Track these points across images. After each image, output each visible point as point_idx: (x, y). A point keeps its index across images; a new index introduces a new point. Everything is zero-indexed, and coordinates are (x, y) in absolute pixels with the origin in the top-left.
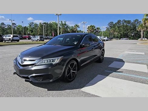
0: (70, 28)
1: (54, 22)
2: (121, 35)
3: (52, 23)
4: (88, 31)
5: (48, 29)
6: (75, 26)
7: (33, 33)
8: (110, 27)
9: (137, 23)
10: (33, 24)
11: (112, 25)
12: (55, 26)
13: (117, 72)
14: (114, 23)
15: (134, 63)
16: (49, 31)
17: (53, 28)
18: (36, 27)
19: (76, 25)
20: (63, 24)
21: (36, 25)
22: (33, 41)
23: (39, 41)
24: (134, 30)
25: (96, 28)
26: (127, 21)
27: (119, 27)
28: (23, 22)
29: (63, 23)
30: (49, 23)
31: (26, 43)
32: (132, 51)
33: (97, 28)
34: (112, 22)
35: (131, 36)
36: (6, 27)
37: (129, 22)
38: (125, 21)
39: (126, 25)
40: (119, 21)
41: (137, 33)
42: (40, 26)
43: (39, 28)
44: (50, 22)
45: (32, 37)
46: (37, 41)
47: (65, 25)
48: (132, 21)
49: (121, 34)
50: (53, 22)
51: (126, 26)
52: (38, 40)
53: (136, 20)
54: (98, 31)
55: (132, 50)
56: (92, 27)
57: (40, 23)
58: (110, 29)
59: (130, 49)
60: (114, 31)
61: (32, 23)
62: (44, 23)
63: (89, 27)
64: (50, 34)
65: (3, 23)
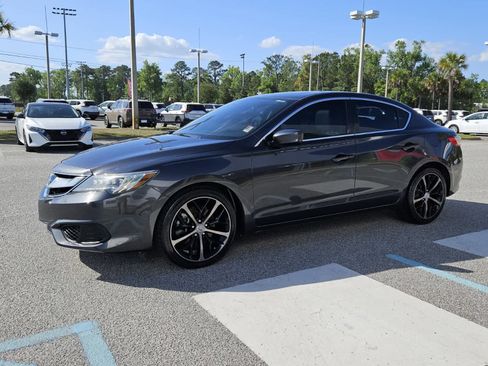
3: (353, 52)
5: (337, 80)
10: (281, 63)
21: (290, 64)
28: (243, 56)
29: (409, 49)
30: (341, 54)
36: (190, 77)
43: (299, 78)
44: (348, 50)
47: (417, 57)
61: (275, 56)
65: (183, 63)
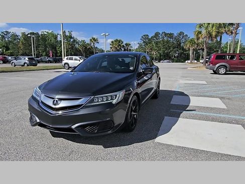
0: (79, 44)
1: (50, 32)
2: (161, 56)
3: (45, 33)
4: (111, 48)
5: (40, 45)
6: (91, 40)
7: (9, 51)
8: (144, 42)
9: (183, 37)
10: (10, 35)
11: (147, 41)
12: (53, 39)
13: (188, 110)
14: (150, 37)
15: (201, 96)
16: (41, 49)
17: (48, 43)
18: (15, 39)
19: (93, 38)
20: (66, 36)
21: (15, 36)
22: (15, 66)
23: (28, 65)
24: (178, 48)
25: (124, 44)
26: (168, 34)
27: (157, 43)
29: (67, 34)
30: (40, 33)
31: (5, 70)
32: (188, 80)
33: (126, 44)
34: (147, 35)
35: (175, 57)
37: (171, 35)
38: (166, 34)
39: (168, 40)
40: (157, 34)
41: (183, 53)
42: (24, 39)
43: (21, 43)
44: (43, 32)
45: (10, 58)
46: (22, 66)
47: (71, 37)
48: (175, 35)
49: (160, 54)
50: (47, 32)
51: (168, 42)
52: (25, 63)
53: (181, 32)
54: (127, 48)
55: (186, 77)
56: (119, 42)
57: (23, 34)
58: (144, 45)
59: (184, 77)
60: (151, 49)
61: (6, 32)
62: (31, 33)
63: (112, 42)
64: (44, 54)
